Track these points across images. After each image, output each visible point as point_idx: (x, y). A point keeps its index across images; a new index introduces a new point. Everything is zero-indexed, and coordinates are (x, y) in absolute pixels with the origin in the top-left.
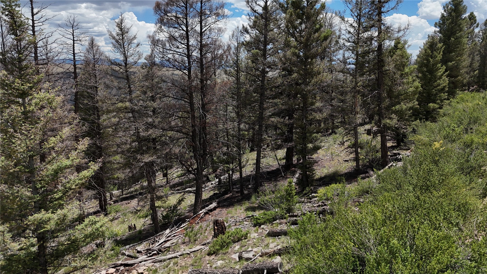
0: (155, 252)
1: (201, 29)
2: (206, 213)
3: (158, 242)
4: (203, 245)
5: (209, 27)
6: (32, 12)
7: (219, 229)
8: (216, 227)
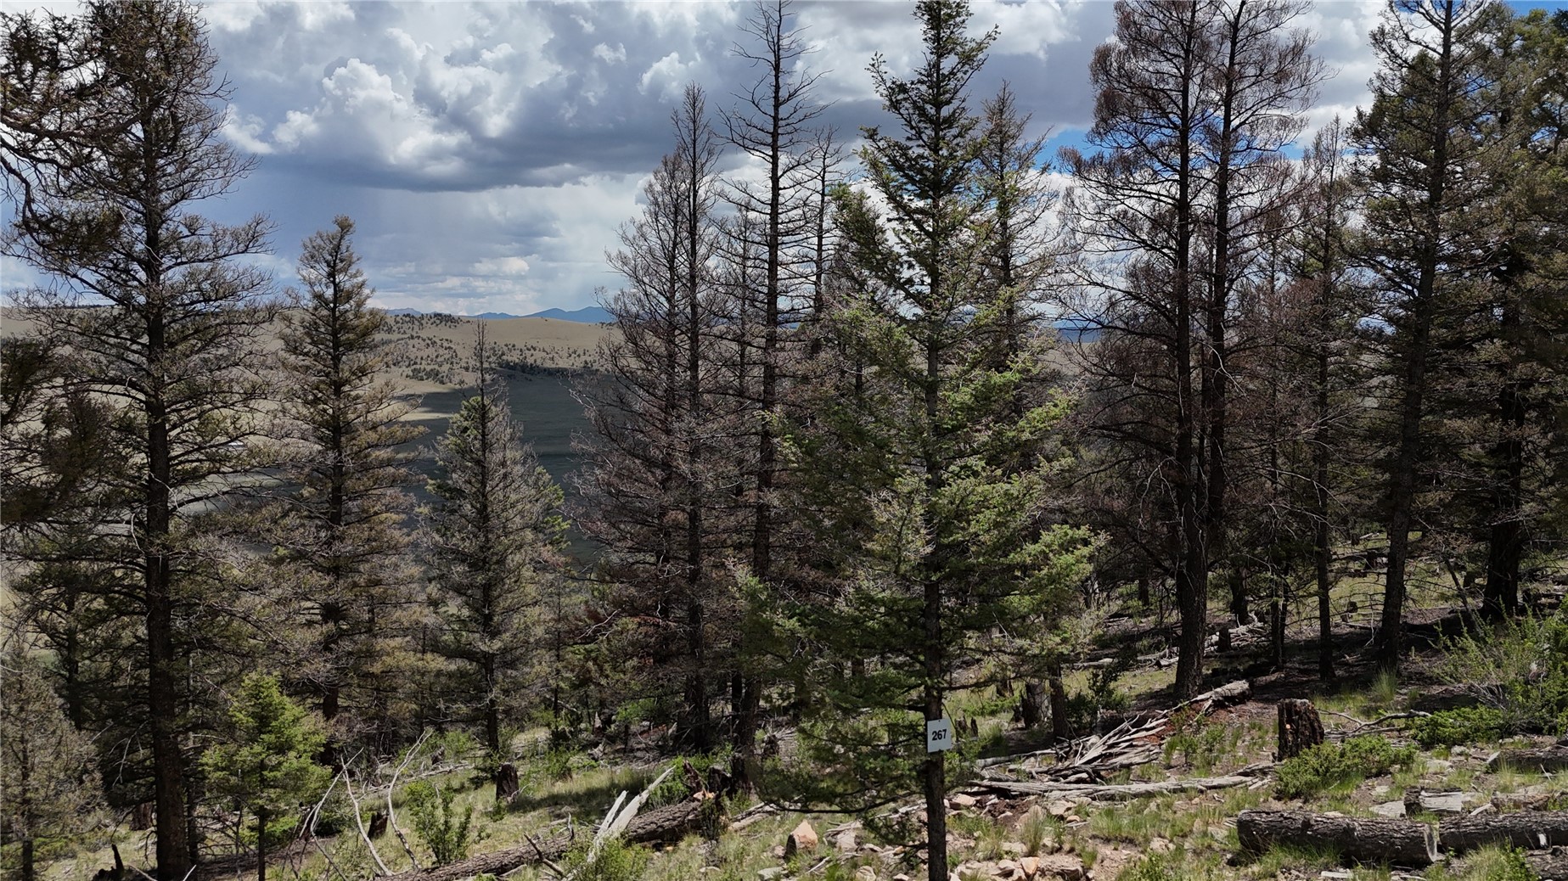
0: (1084, 775)
1: (1227, 121)
2: (1219, 705)
3: (1082, 755)
4: (1245, 774)
5: (1252, 115)
6: (776, 98)
7: (1302, 729)
8: (1288, 726)
